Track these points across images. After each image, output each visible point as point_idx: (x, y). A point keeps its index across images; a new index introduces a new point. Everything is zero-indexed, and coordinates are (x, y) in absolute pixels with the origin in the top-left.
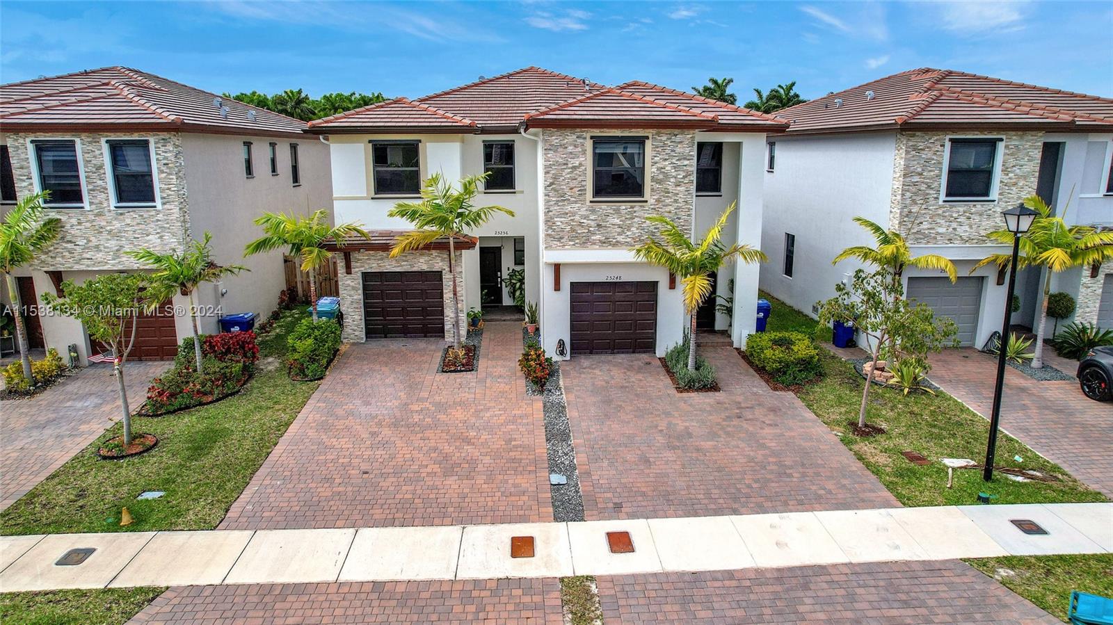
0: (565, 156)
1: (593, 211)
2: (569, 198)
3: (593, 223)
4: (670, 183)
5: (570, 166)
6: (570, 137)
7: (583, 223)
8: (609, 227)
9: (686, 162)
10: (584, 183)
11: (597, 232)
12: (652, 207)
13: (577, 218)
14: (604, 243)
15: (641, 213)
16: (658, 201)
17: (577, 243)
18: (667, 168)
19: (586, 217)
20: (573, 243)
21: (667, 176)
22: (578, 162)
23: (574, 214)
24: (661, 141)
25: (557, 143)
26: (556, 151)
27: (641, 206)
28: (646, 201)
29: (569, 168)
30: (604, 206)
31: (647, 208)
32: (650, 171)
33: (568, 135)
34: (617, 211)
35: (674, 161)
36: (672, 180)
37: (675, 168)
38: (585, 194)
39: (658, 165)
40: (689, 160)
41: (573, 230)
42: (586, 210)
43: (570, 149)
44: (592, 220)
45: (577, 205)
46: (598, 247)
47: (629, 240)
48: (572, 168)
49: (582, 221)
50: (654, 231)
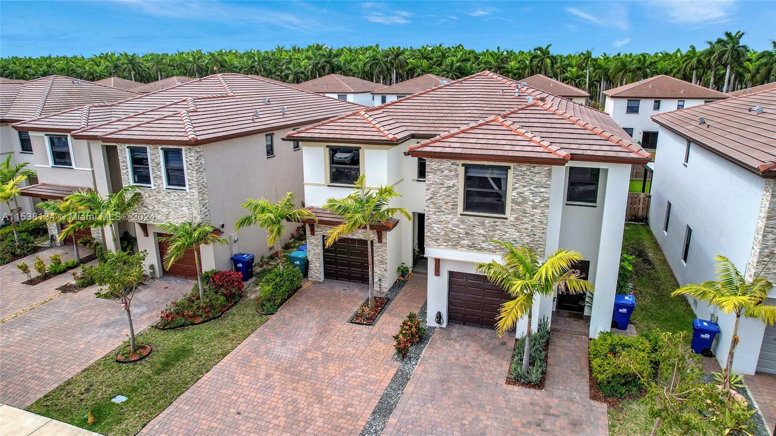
0: (442, 178)
1: (463, 222)
2: (445, 210)
3: (462, 231)
4: (528, 206)
5: (446, 185)
6: (447, 164)
7: (455, 230)
8: (476, 236)
9: (543, 190)
10: (456, 200)
11: (466, 239)
12: (511, 223)
13: (450, 226)
14: (471, 247)
15: (503, 228)
16: (517, 219)
17: (449, 245)
18: (525, 193)
19: (457, 226)
20: (446, 244)
21: (525, 200)
22: (452, 183)
23: (447, 223)
24: (521, 171)
25: (436, 168)
26: (435, 174)
27: (502, 222)
28: (507, 219)
29: (445, 187)
30: (471, 219)
31: (507, 224)
32: (511, 195)
33: (444, 162)
34: (482, 224)
35: (532, 188)
36: (530, 203)
37: (532, 193)
38: (457, 208)
39: (518, 190)
40: (545, 188)
41: (446, 234)
42: (457, 221)
43: (446, 172)
44: (462, 229)
45: (450, 216)
46: (466, 249)
47: (491, 247)
48: (447, 187)
49: (454, 228)
50: (512, 242)
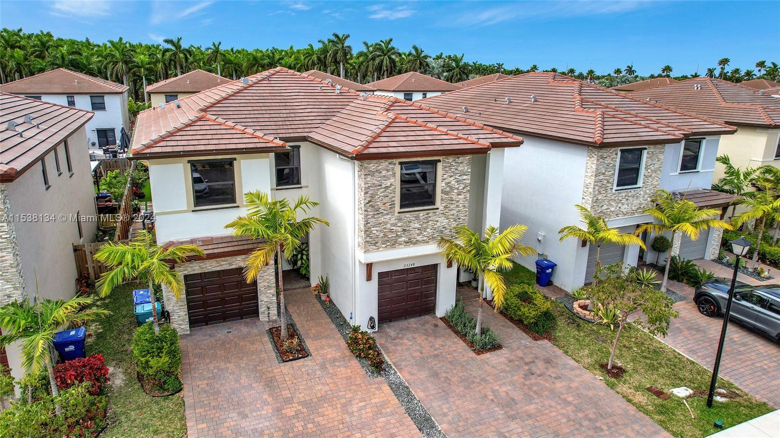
0: (380, 179)
1: (400, 220)
2: (383, 211)
3: (400, 229)
4: (454, 194)
5: (383, 186)
6: (384, 164)
7: (393, 229)
8: (412, 230)
9: (465, 177)
10: (393, 199)
11: (403, 235)
12: (442, 212)
13: (388, 226)
14: (408, 243)
15: (434, 218)
16: (446, 207)
17: (388, 246)
18: (452, 183)
19: (395, 225)
20: (385, 246)
21: (452, 188)
22: (389, 183)
23: (386, 223)
24: (448, 163)
25: (374, 169)
26: (373, 176)
27: (434, 213)
28: (438, 209)
29: (383, 188)
30: (408, 215)
31: (438, 214)
32: (440, 185)
33: (382, 162)
34: (417, 218)
35: (457, 177)
36: (456, 191)
37: (457, 181)
38: (395, 207)
39: (446, 181)
40: (467, 175)
41: (385, 236)
42: (395, 219)
43: (384, 173)
44: (399, 226)
45: (389, 216)
46: (403, 246)
47: (425, 238)
49: (392, 228)
50: (442, 229)
